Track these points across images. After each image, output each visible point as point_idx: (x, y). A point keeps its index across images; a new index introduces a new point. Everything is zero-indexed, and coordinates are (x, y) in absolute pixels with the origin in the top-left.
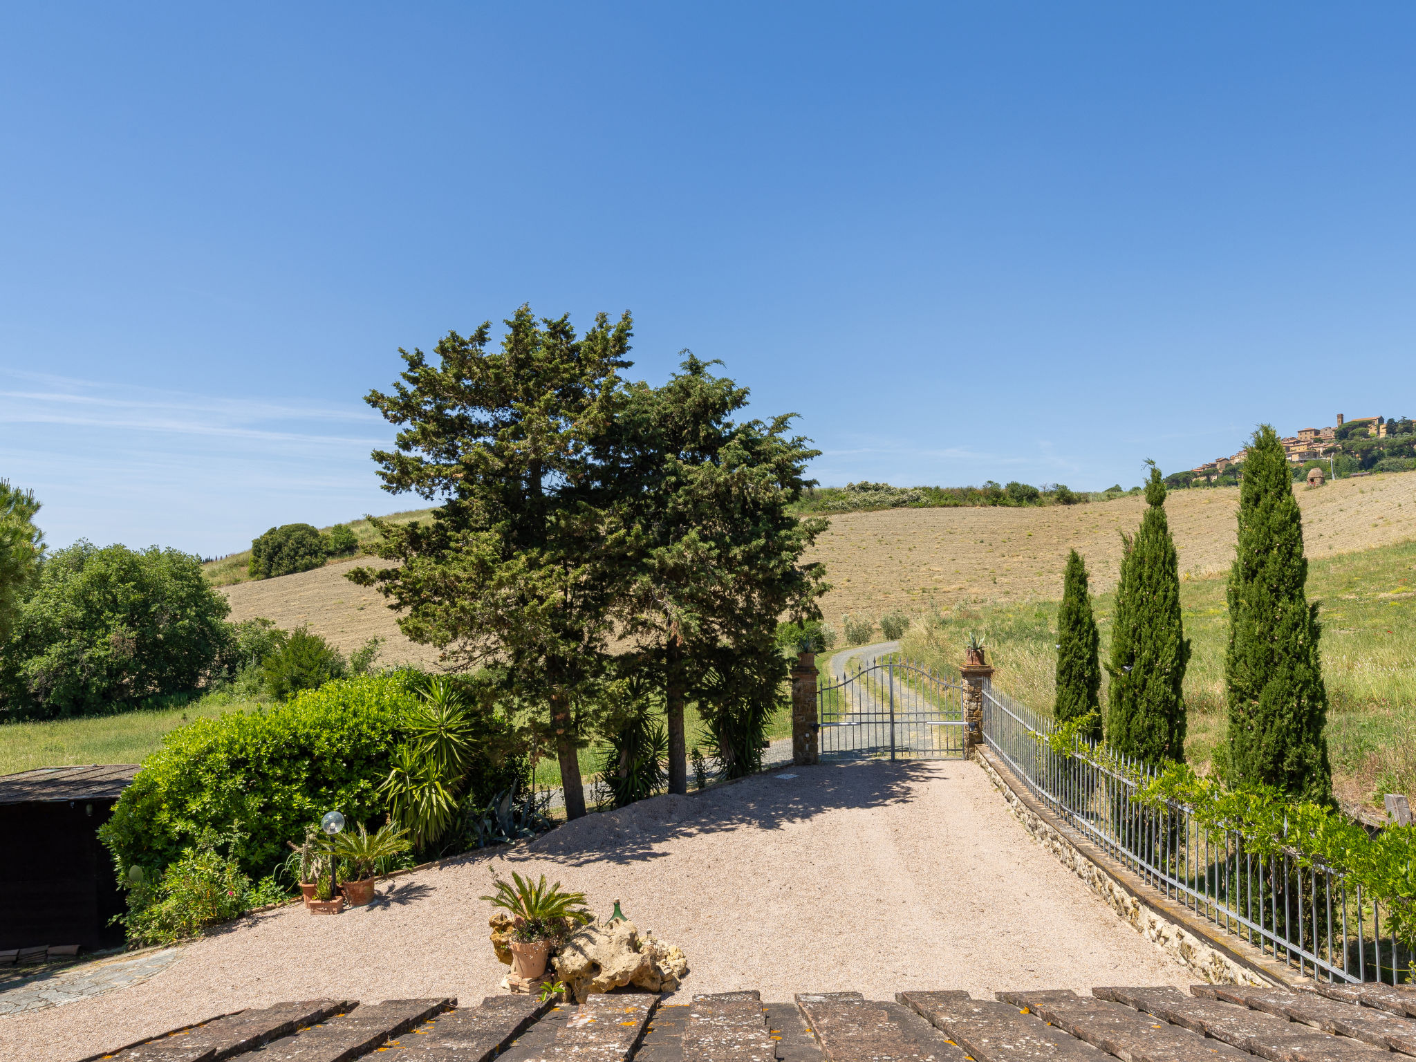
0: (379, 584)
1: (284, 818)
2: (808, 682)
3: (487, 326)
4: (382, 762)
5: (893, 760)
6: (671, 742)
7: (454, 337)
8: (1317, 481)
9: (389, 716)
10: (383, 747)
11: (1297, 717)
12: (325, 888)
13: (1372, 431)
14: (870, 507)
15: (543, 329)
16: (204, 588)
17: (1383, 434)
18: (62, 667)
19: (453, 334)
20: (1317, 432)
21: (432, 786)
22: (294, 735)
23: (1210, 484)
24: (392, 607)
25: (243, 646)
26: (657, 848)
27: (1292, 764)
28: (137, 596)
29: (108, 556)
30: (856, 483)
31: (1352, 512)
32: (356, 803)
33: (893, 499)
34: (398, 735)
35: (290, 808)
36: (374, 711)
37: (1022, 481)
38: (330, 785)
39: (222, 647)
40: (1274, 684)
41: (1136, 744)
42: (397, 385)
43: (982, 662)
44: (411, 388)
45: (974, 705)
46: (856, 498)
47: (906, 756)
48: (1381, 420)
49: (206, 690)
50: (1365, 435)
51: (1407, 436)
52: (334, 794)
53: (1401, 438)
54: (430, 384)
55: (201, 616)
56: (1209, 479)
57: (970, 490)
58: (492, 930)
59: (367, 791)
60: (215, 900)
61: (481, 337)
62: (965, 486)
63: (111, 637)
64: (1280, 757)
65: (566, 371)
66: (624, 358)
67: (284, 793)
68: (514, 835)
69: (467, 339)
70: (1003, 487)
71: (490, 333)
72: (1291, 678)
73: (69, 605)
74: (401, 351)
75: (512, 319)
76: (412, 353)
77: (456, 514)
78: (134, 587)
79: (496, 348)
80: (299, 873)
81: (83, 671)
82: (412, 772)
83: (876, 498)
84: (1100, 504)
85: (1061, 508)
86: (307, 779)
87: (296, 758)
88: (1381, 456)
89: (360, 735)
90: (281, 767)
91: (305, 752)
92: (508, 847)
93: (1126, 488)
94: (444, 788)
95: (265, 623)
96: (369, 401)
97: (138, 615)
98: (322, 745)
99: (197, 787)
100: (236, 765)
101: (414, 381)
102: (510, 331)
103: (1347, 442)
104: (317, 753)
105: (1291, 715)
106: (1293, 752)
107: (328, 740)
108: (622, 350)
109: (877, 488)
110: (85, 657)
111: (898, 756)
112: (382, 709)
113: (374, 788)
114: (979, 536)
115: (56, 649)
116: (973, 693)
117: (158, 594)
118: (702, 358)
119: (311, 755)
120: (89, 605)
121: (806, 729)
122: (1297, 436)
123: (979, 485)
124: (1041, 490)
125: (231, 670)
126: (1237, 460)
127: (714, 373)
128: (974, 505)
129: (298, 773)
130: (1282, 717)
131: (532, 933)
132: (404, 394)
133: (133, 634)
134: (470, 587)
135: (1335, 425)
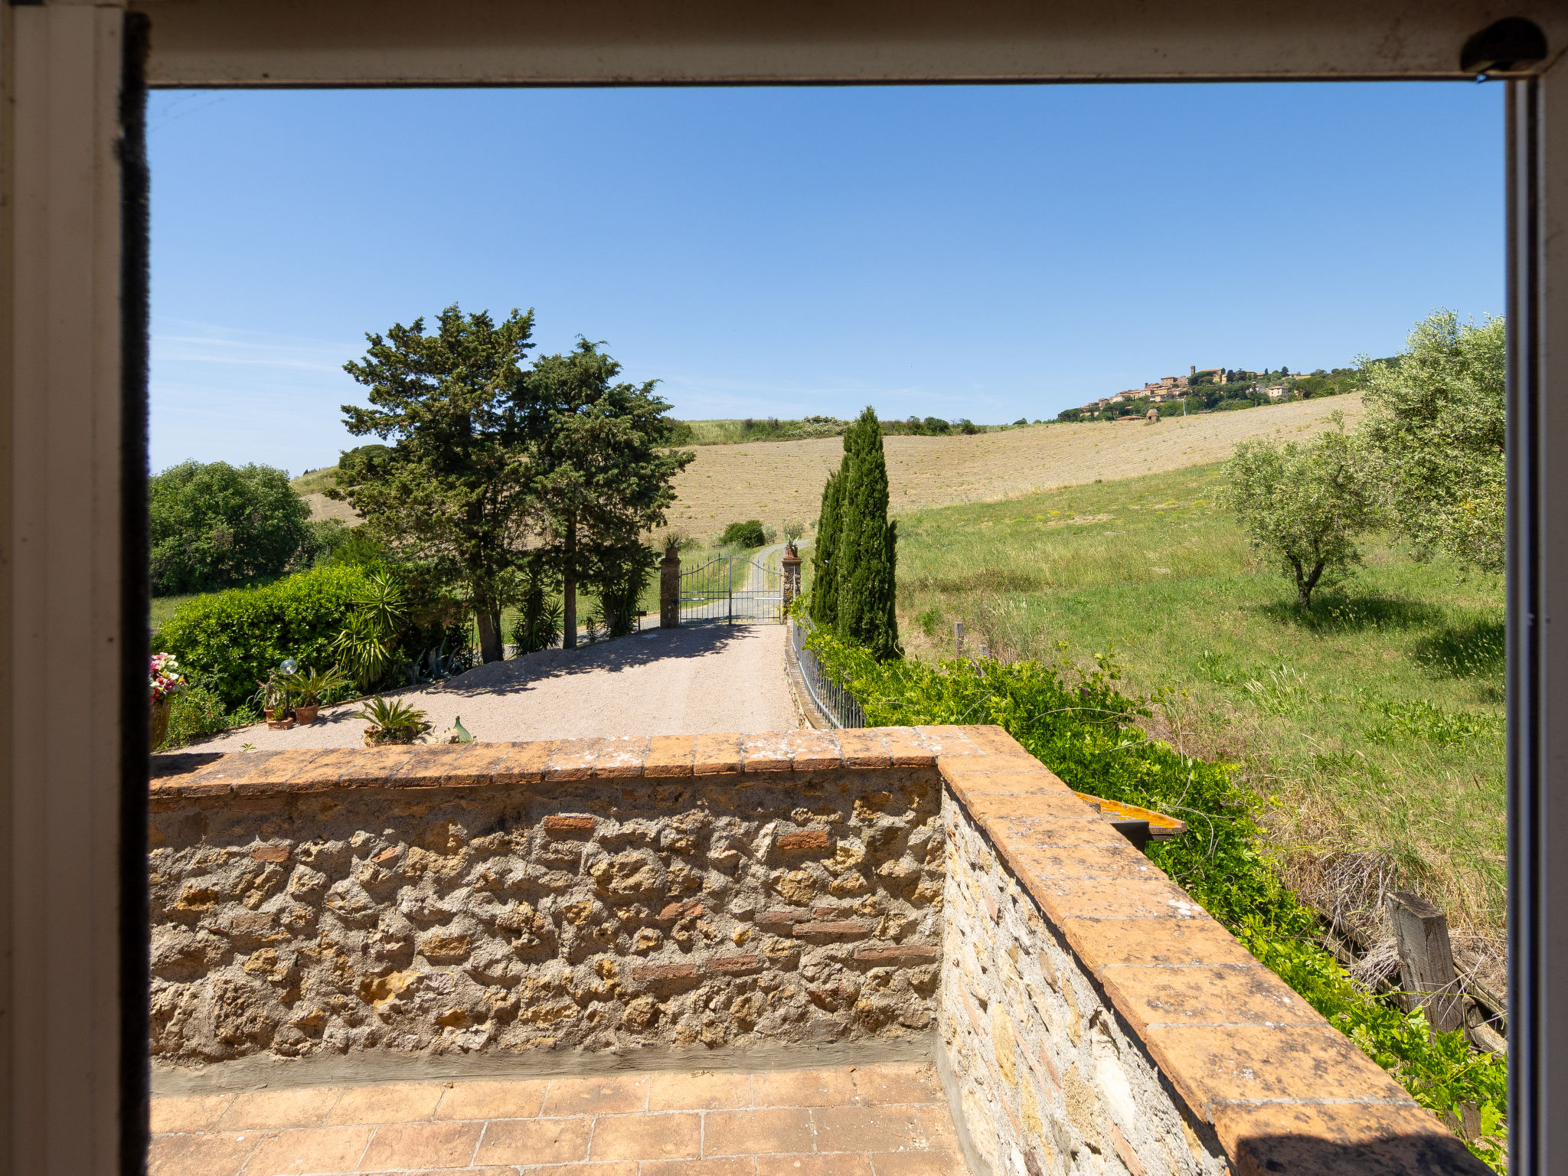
0: (349, 500)
1: (260, 664)
2: (672, 570)
3: (421, 320)
4: (335, 625)
5: (730, 625)
6: (566, 611)
7: (398, 326)
8: (1154, 418)
9: (344, 593)
10: (336, 615)
11: (872, 593)
12: (280, 711)
13: (1216, 379)
14: (820, 435)
15: (468, 320)
16: (290, 496)
17: (1224, 380)
18: (173, 556)
19: (398, 325)
20: (1175, 380)
21: (372, 642)
22: (271, 607)
23: (1092, 419)
24: (358, 515)
25: (320, 540)
26: (530, 685)
27: (866, 624)
28: (236, 501)
29: (212, 470)
30: (811, 417)
31: (1171, 442)
32: (315, 654)
33: (838, 429)
34: (350, 607)
35: (263, 657)
36: (332, 590)
37: (936, 417)
38: (296, 642)
39: (304, 540)
40: (859, 571)
41: (828, 612)
42: (365, 359)
43: (796, 556)
44: (374, 361)
45: (788, 586)
46: (810, 428)
47: (739, 622)
48: (1223, 371)
49: (289, 573)
50: (1211, 382)
51: (1242, 383)
52: (298, 649)
53: (1237, 385)
54: (385, 356)
55: (286, 517)
56: (1092, 415)
57: (898, 423)
58: (365, 735)
59: (324, 646)
60: (198, 720)
61: (418, 326)
62: (893, 419)
63: (213, 533)
64: (860, 619)
65: (483, 350)
66: (529, 341)
67: (259, 646)
68: (438, 677)
69: (407, 328)
70: (922, 421)
71: (425, 324)
72: (869, 569)
73: (180, 508)
74: (367, 334)
75: (441, 315)
76: (374, 336)
77: (403, 452)
78: (233, 494)
79: (432, 331)
80: (264, 703)
81: (190, 559)
82: (358, 633)
83: (826, 428)
84: (995, 434)
85: (966, 437)
86: (278, 637)
87: (273, 623)
88: (1221, 398)
89: (321, 605)
90: (259, 629)
91: (279, 618)
92: (430, 685)
93: (1030, 421)
94: (380, 643)
95: (337, 522)
96: (346, 368)
97: (234, 515)
98: (290, 614)
99: (193, 643)
100: (225, 627)
101: (375, 355)
102: (440, 324)
103: (1196, 387)
104: (287, 619)
105: (867, 593)
106: (867, 617)
107: (297, 609)
108: (525, 336)
109: (826, 421)
110: (194, 547)
111: (734, 622)
112: (342, 588)
113: (329, 643)
114: (900, 458)
115: (171, 541)
116: (787, 577)
117: (250, 500)
118: (591, 340)
119: (283, 621)
120: (197, 508)
121: (670, 601)
122: (1160, 382)
123: (904, 419)
124: (951, 423)
125: (311, 558)
126: (1114, 400)
127: (599, 351)
128: (900, 434)
129: (272, 633)
130: (862, 593)
131: (384, 737)
132: (369, 364)
133: (232, 530)
134: (395, 503)
135: (1189, 374)
